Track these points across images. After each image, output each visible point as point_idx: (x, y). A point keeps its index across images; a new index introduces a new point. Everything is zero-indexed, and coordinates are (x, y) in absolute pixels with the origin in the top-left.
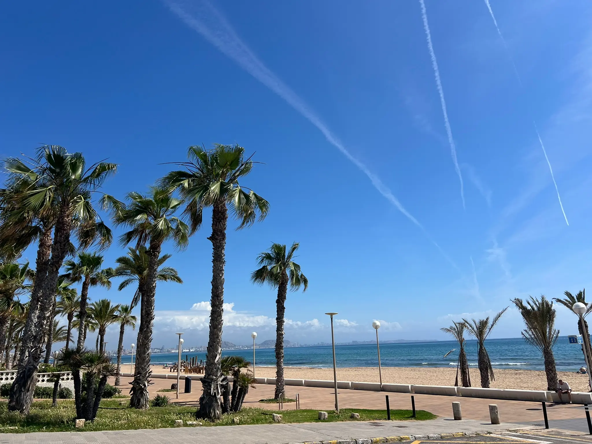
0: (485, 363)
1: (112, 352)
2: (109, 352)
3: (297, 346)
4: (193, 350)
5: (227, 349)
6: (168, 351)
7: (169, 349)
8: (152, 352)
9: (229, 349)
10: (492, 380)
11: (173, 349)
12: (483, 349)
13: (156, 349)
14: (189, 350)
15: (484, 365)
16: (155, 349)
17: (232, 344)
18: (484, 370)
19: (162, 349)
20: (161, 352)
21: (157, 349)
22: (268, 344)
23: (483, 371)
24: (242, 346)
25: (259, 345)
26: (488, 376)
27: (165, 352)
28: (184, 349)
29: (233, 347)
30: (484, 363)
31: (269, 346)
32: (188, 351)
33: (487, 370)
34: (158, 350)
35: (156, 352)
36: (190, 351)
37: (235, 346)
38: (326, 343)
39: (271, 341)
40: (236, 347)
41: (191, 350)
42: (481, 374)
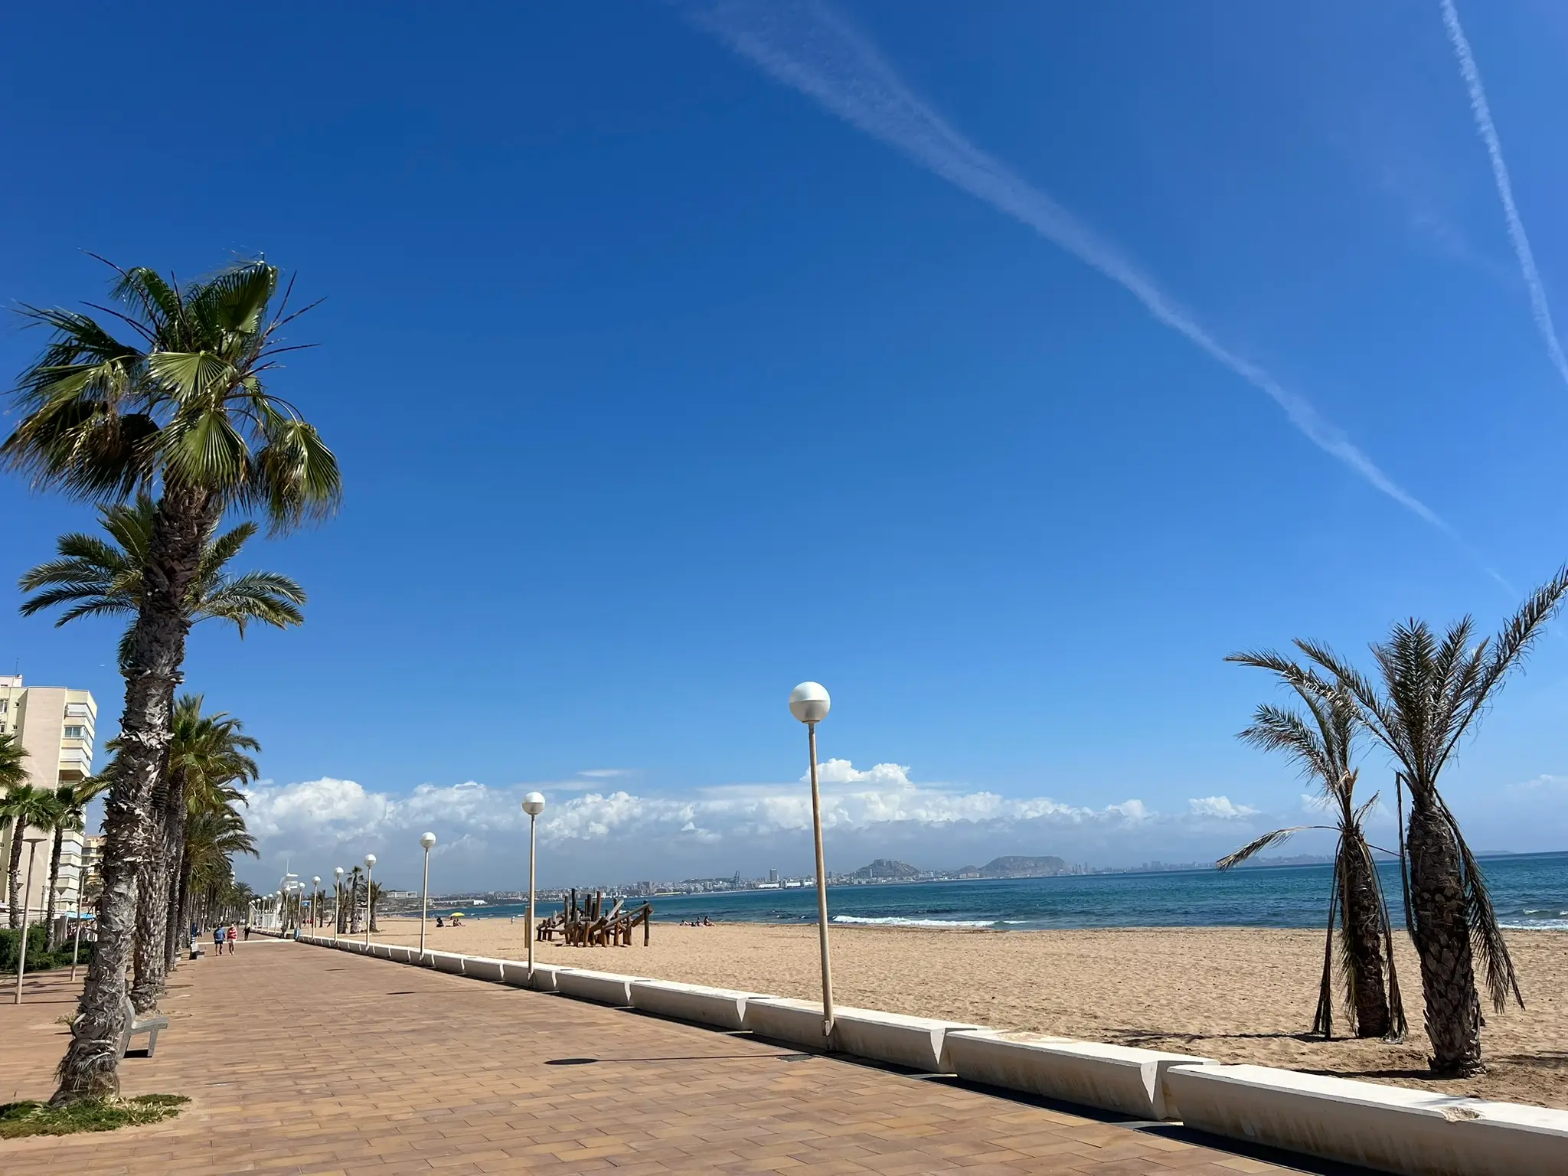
0: (1448, 899)
1: (619, 888)
2: (612, 890)
3: (1084, 874)
4: (811, 883)
5: (897, 880)
6: (749, 886)
7: (753, 880)
8: (712, 888)
9: (902, 879)
10: (1498, 1001)
11: (762, 880)
12: (1433, 818)
13: (721, 880)
14: (801, 882)
15: (1441, 909)
16: (718, 880)
17: (908, 866)
18: (1444, 938)
19: (734, 882)
20: (732, 888)
21: (724, 880)
22: (1003, 868)
23: (1434, 949)
24: (935, 873)
25: (979, 869)
26: (1468, 976)
27: (742, 888)
28: (789, 881)
29: (911, 875)
30: (1438, 897)
31: (1008, 871)
32: (799, 884)
33: (1465, 938)
34: (726, 884)
35: (720, 889)
36: (802, 885)
37: (917, 872)
38: (1166, 864)
39: (1012, 860)
40: (920, 876)
41: (806, 884)
42: (1424, 965)
